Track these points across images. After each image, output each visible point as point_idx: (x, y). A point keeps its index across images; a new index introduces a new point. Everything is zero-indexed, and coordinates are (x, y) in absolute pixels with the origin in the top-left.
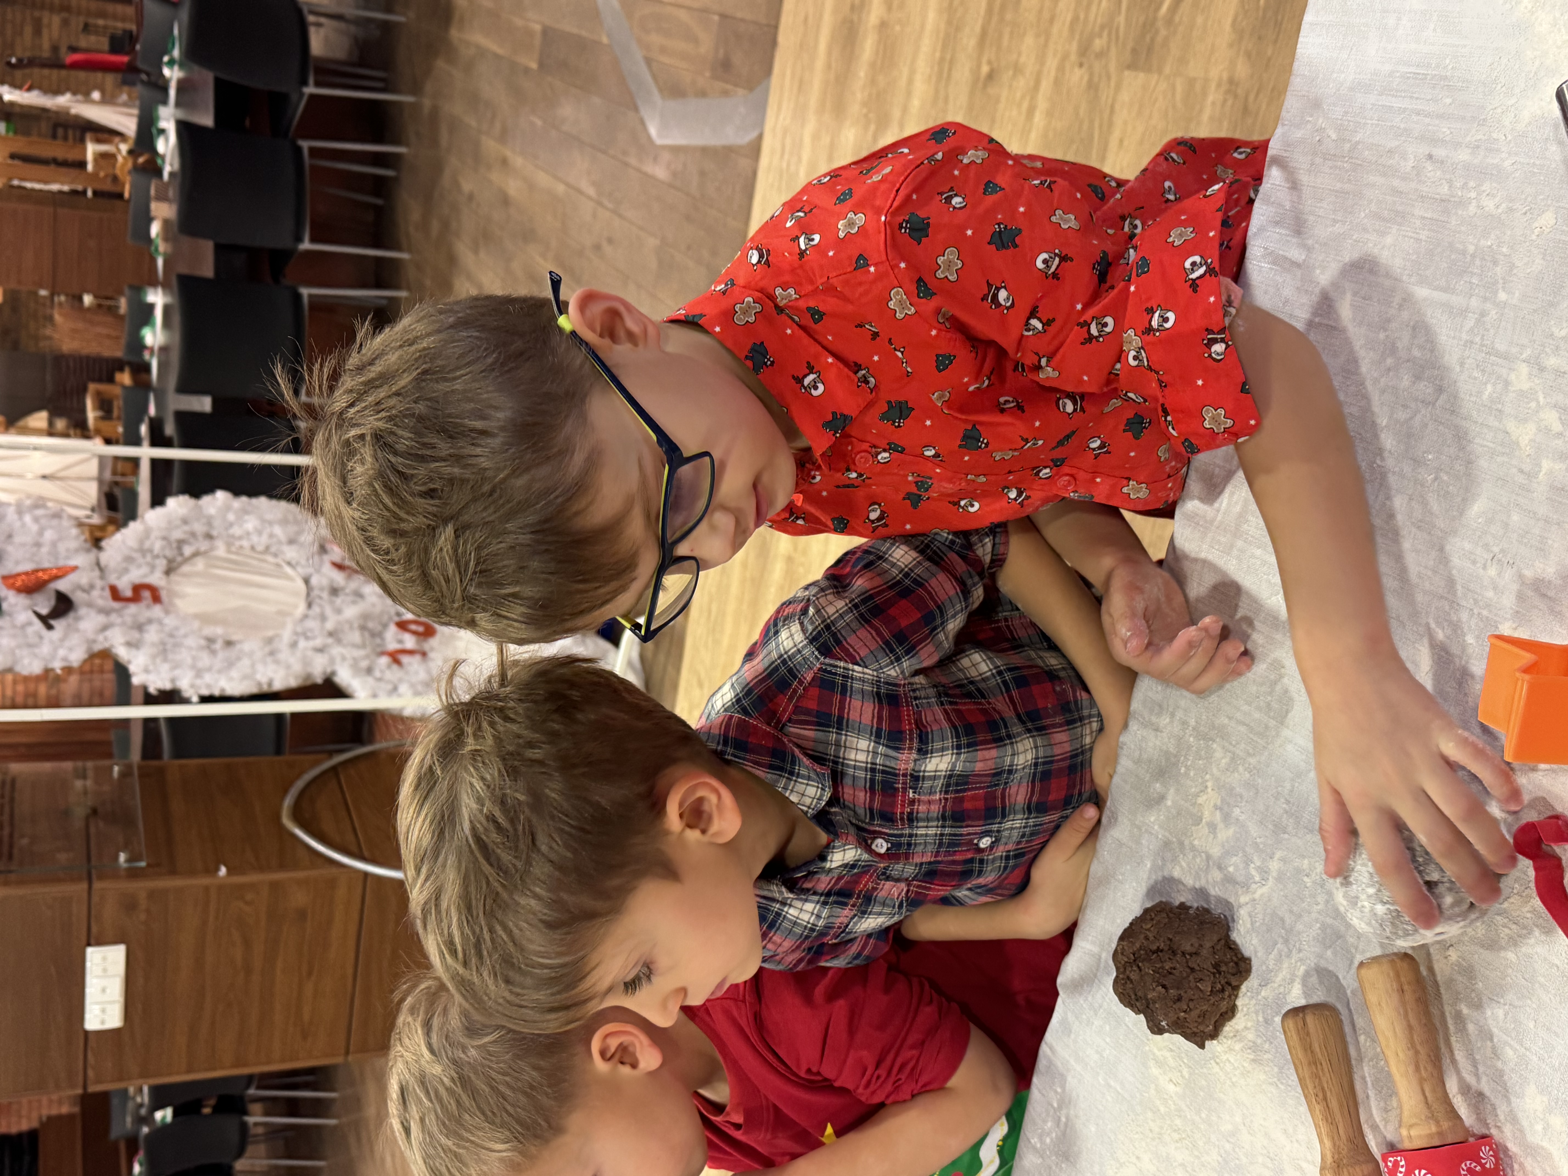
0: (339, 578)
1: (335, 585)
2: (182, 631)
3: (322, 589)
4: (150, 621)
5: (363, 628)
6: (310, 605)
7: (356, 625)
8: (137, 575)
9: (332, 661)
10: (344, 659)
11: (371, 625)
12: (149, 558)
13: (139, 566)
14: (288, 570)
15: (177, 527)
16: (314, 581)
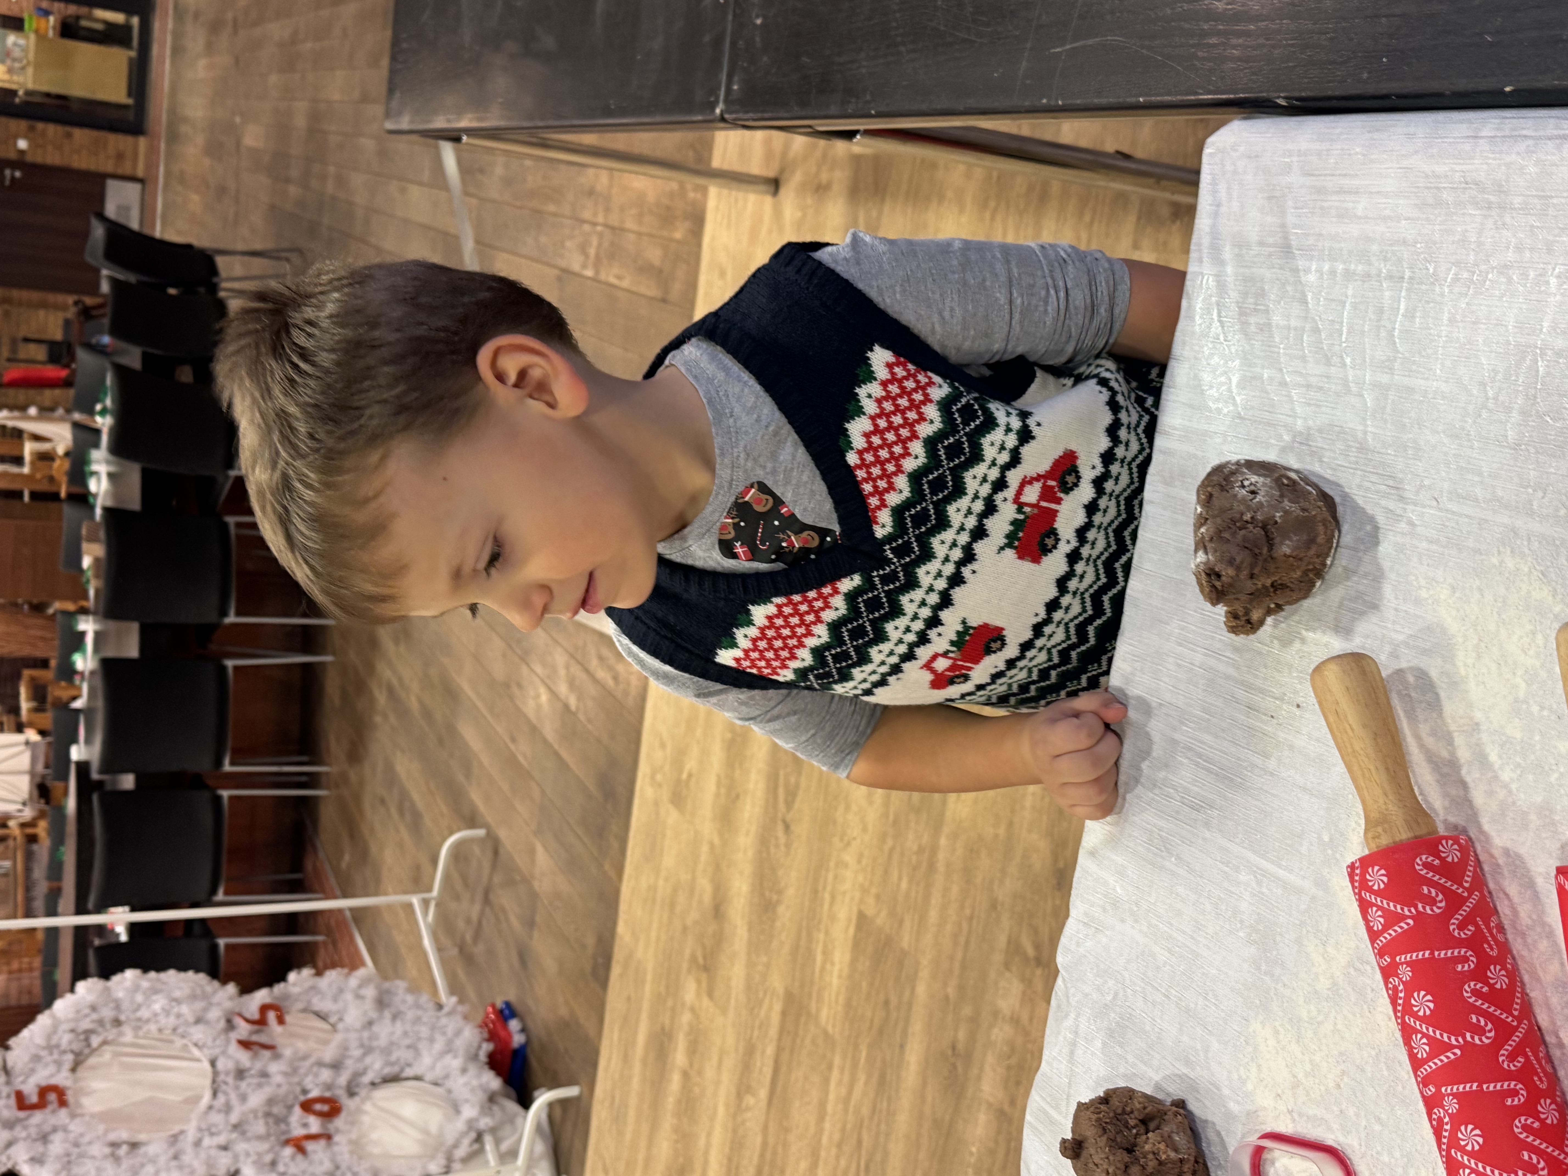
0: (244, 1057)
1: (242, 1067)
2: (87, 1139)
3: (227, 1073)
4: (55, 1130)
5: (268, 1114)
6: (215, 1094)
7: (260, 1114)
8: (44, 1075)
9: (236, 1158)
10: (248, 1154)
11: (276, 1110)
12: (56, 1056)
13: (46, 1065)
14: (196, 1052)
15: (86, 1016)
16: (220, 1065)
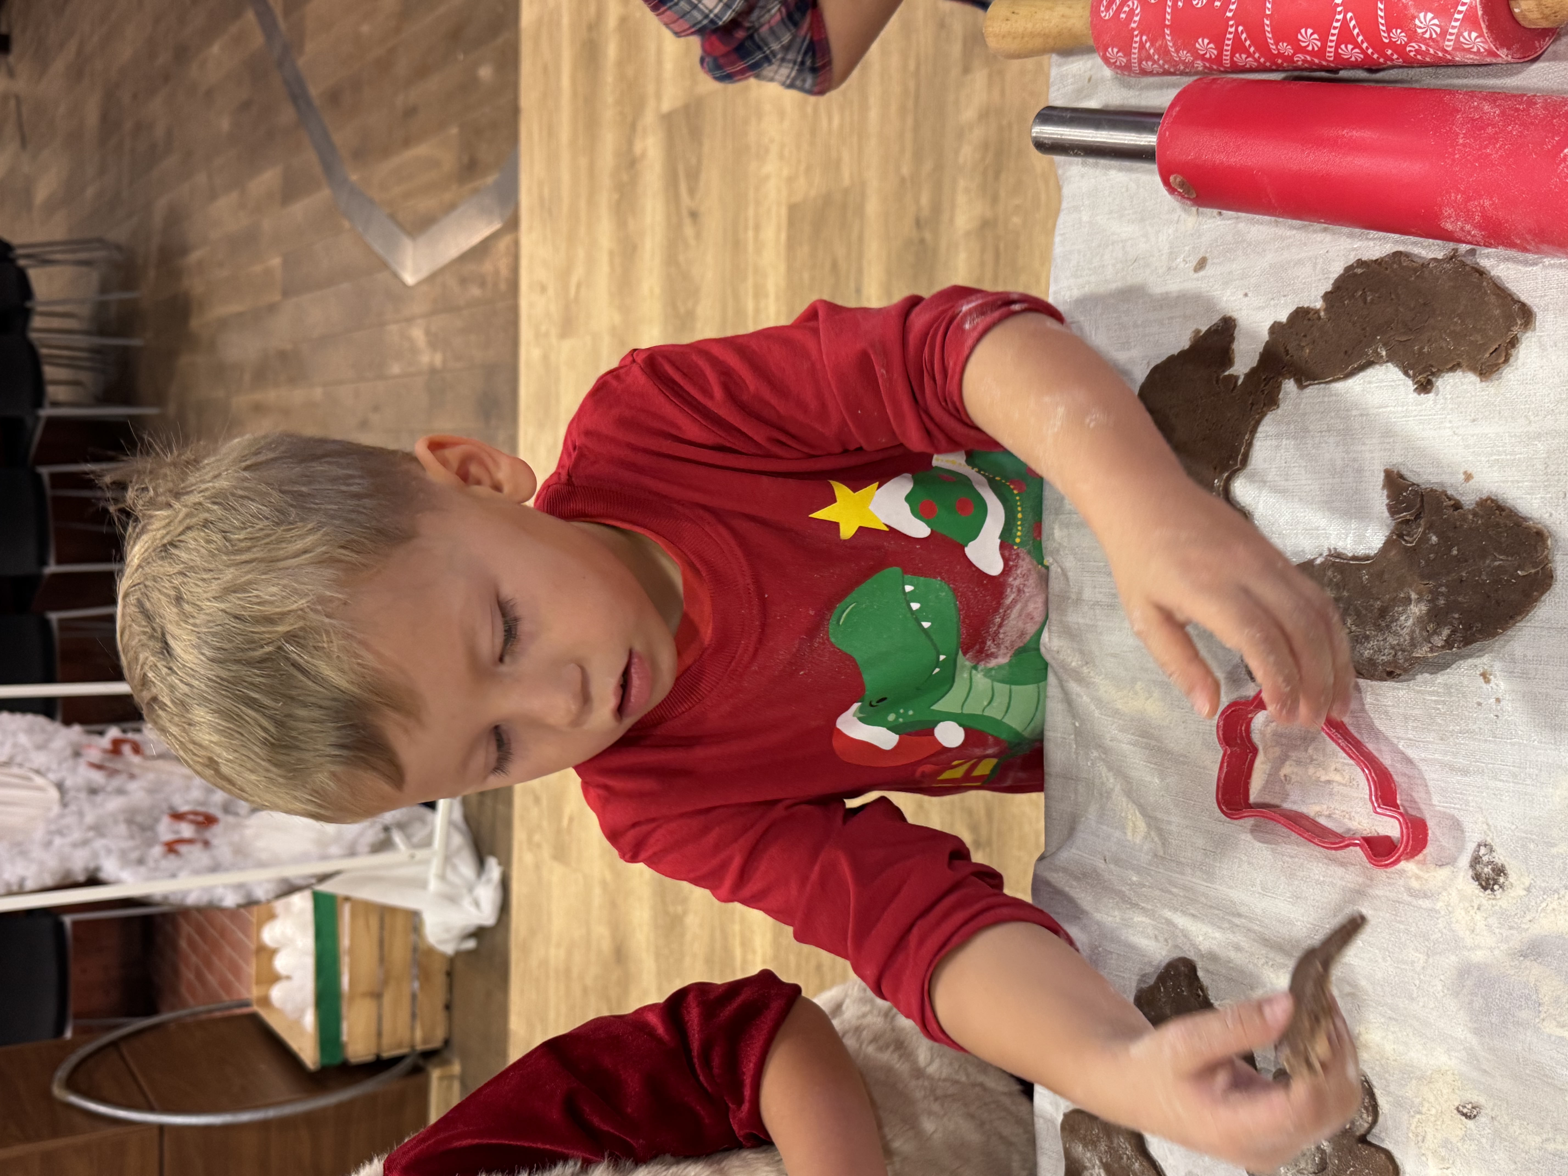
0: (98, 777)
1: (95, 786)
3: (78, 790)
5: (130, 822)
6: (64, 806)
7: (121, 818)
9: (95, 855)
10: (109, 851)
11: (139, 819)
14: (39, 780)
16: (69, 783)
